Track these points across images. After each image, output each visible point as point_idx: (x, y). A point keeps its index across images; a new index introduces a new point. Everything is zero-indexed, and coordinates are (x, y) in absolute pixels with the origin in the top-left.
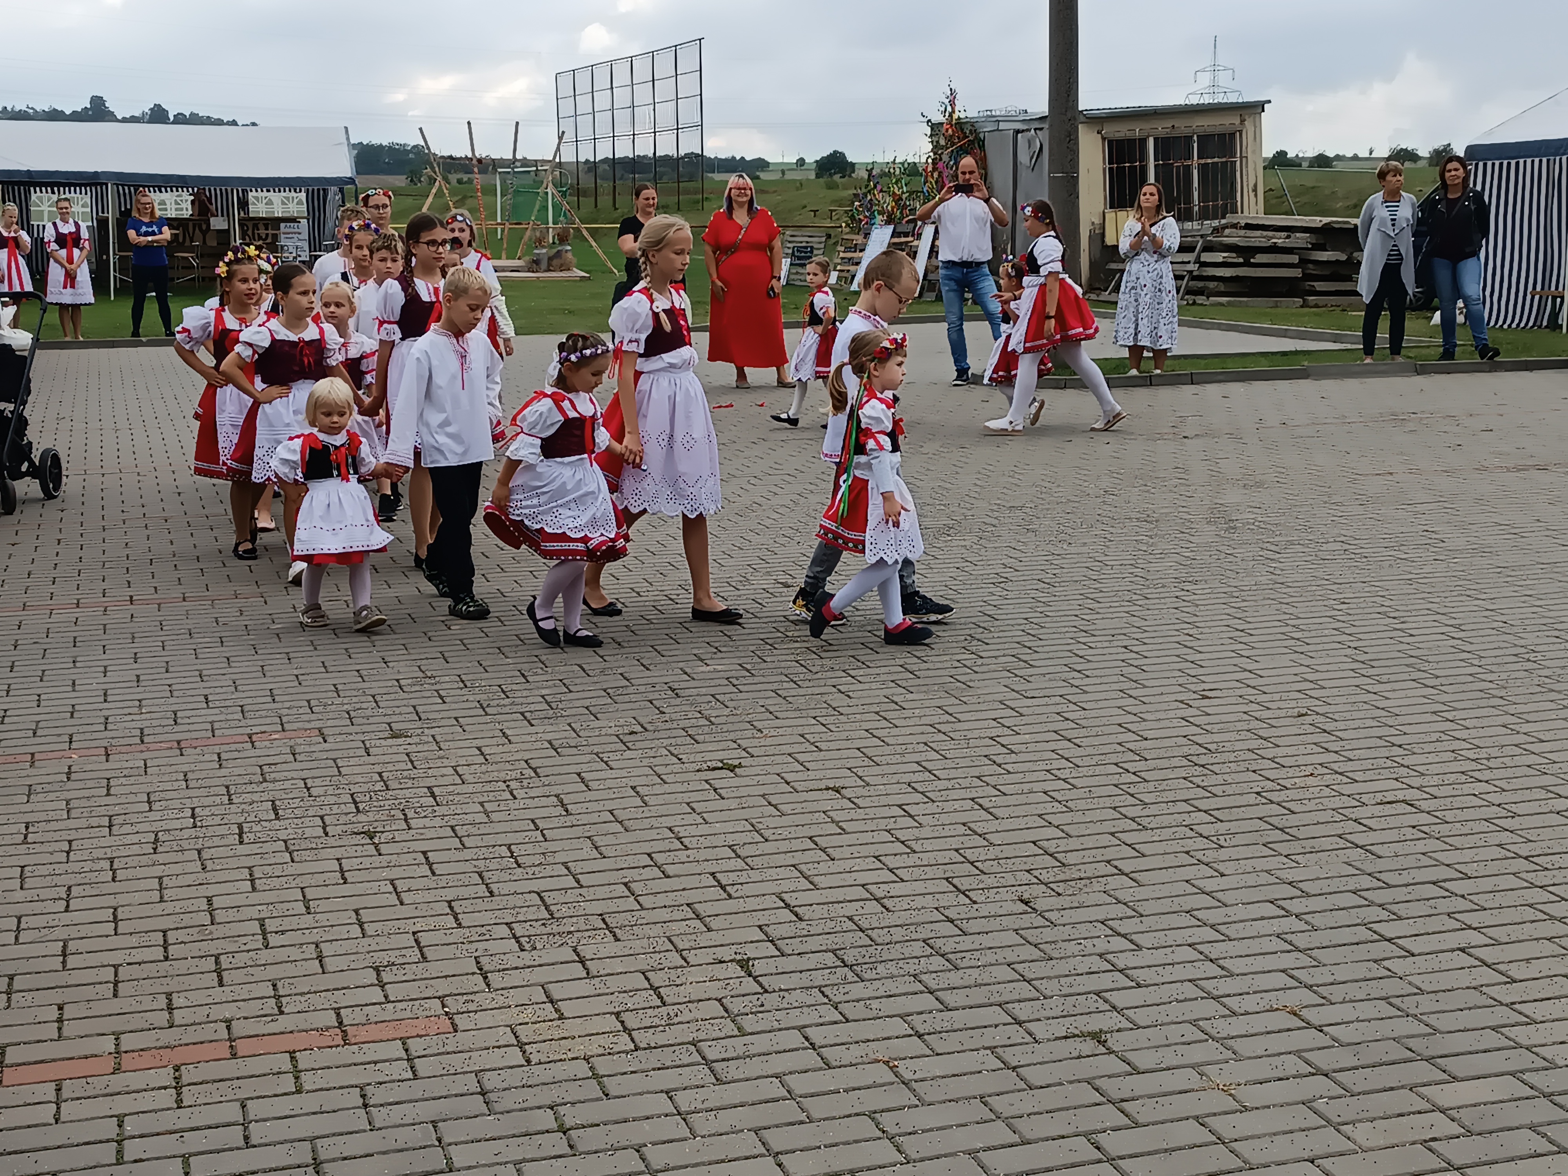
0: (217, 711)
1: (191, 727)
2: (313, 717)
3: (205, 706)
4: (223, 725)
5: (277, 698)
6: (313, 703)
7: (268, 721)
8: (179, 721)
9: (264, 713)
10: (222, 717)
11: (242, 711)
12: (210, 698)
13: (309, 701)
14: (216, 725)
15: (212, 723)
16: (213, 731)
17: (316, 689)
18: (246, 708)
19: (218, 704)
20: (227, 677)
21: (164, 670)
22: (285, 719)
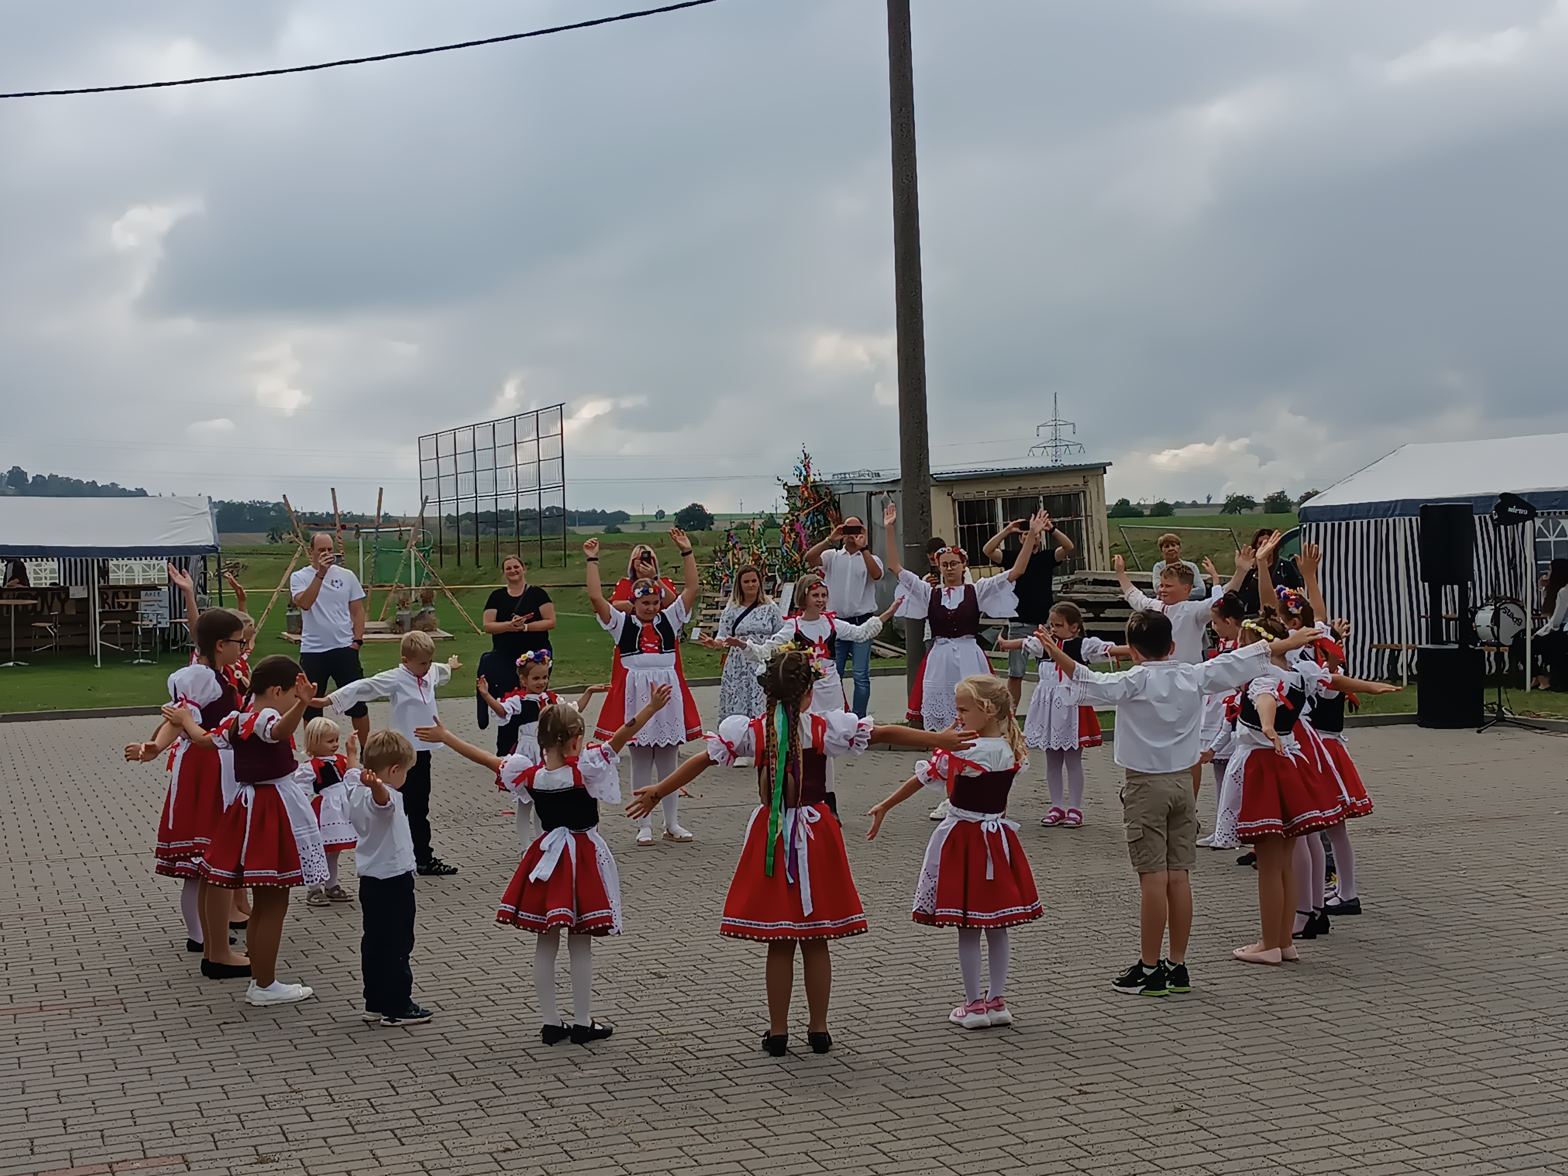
0: (75, 1137)
1: (50, 1157)
2: (176, 1141)
3: (63, 1131)
4: (82, 1153)
5: (139, 1121)
6: (176, 1125)
7: (129, 1147)
8: (35, 1149)
9: (124, 1139)
10: (82, 1144)
11: (102, 1137)
12: (69, 1122)
13: (171, 1123)
14: (75, 1154)
15: (71, 1150)
16: (71, 1162)
17: (178, 1109)
18: (106, 1133)
19: (77, 1129)
20: (86, 1097)
21: (20, 1091)
22: (147, 1145)
